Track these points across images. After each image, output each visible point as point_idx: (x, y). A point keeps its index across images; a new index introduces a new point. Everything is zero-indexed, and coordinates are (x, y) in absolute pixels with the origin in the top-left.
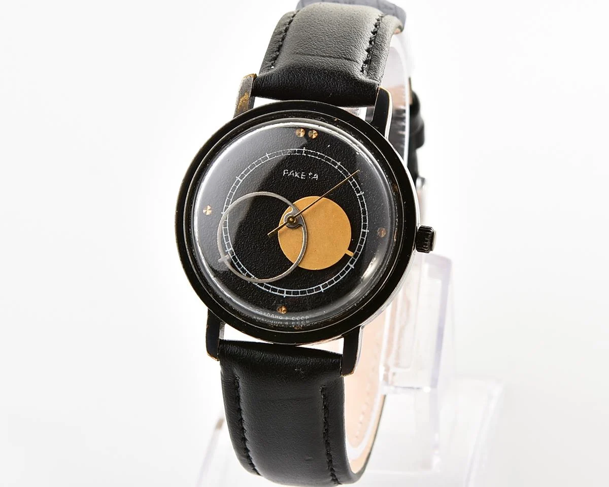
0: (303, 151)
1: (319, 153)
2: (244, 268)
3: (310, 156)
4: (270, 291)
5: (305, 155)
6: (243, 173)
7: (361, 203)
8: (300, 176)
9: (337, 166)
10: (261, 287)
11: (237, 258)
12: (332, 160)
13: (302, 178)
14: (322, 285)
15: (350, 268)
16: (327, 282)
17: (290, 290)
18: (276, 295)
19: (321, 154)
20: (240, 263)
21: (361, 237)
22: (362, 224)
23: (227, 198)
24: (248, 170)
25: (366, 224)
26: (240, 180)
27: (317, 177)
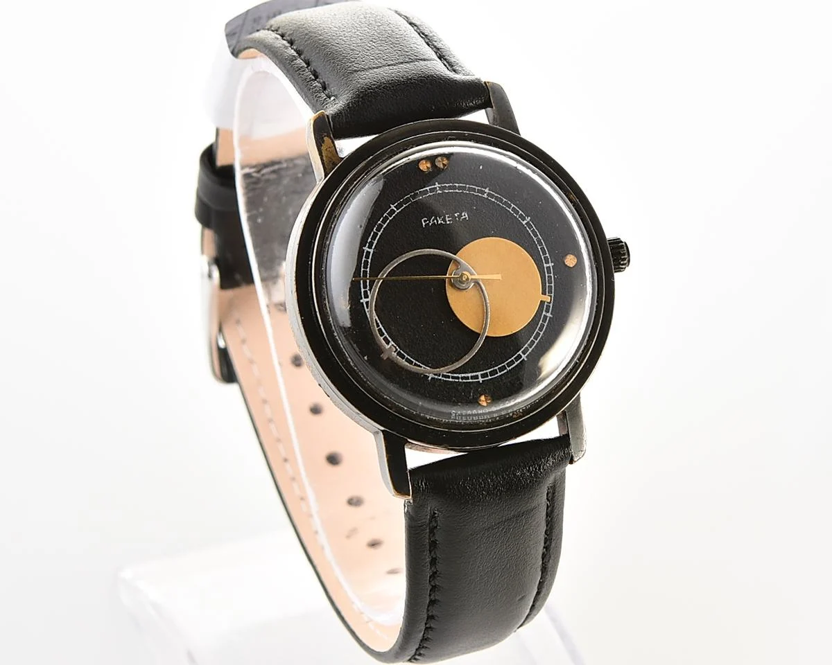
0: (436, 188)
1: (457, 185)
2: (417, 363)
3: (447, 191)
4: (460, 380)
5: (440, 192)
6: (369, 240)
7: (532, 231)
8: (445, 221)
9: (485, 195)
11: (402, 352)
12: (477, 188)
14: (521, 350)
15: (548, 318)
16: (527, 345)
17: (485, 372)
18: (470, 383)
19: (460, 185)
20: (410, 358)
21: (547, 275)
22: (543, 257)
24: (376, 235)
25: (547, 257)
26: (369, 250)
27: (467, 216)
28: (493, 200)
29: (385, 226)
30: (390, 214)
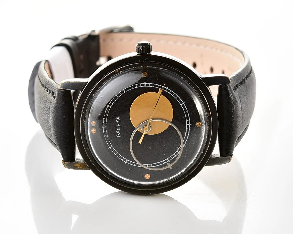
0: (104, 128)
1: (104, 118)
2: (177, 150)
3: (106, 123)
4: (188, 133)
5: (106, 126)
6: (122, 160)
7: (129, 89)
8: (119, 127)
9: (110, 107)
10: (187, 139)
11: (172, 155)
12: (106, 110)
13: (120, 126)
14: (180, 104)
15: (168, 89)
16: (179, 101)
17: (187, 122)
18: (190, 129)
19: (104, 117)
20: (175, 153)
21: (149, 86)
22: (141, 87)
23: (138, 166)
24: (120, 157)
25: (141, 84)
26: (127, 161)
27: (118, 117)
28: (113, 104)
29: (117, 153)
30: (113, 149)
